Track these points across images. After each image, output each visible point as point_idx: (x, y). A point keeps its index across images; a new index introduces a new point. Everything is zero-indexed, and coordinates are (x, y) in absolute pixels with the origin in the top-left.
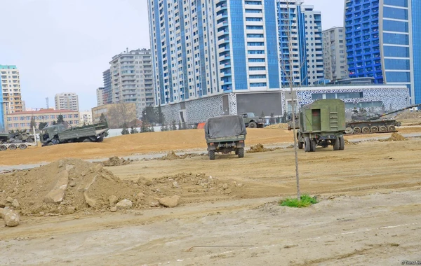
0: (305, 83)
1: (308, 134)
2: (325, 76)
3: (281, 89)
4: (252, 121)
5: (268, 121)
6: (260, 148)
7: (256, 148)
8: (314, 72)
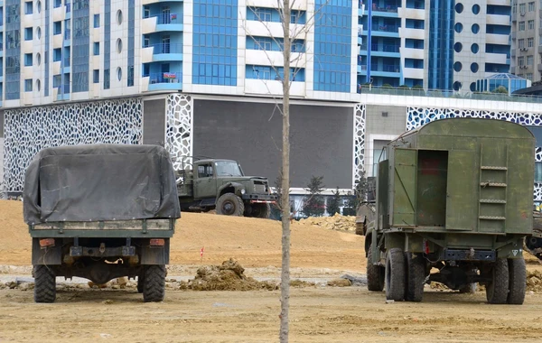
0: (441, 86)
1: (399, 237)
2: (513, 64)
3: (352, 95)
4: (230, 189)
5: (299, 204)
6: (230, 277)
7: (215, 274)
8: (475, 48)
